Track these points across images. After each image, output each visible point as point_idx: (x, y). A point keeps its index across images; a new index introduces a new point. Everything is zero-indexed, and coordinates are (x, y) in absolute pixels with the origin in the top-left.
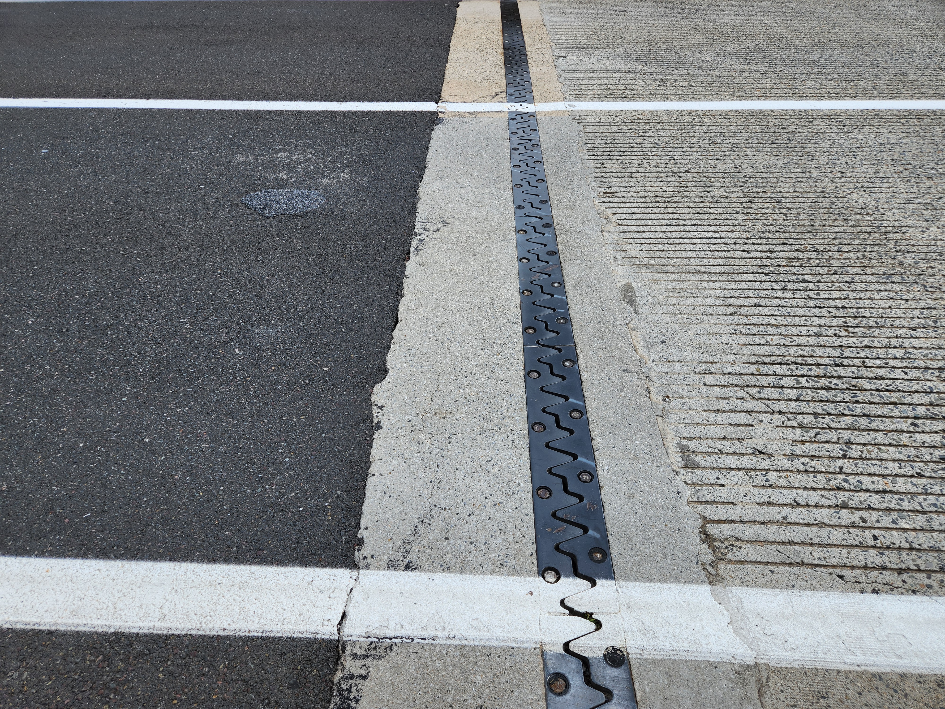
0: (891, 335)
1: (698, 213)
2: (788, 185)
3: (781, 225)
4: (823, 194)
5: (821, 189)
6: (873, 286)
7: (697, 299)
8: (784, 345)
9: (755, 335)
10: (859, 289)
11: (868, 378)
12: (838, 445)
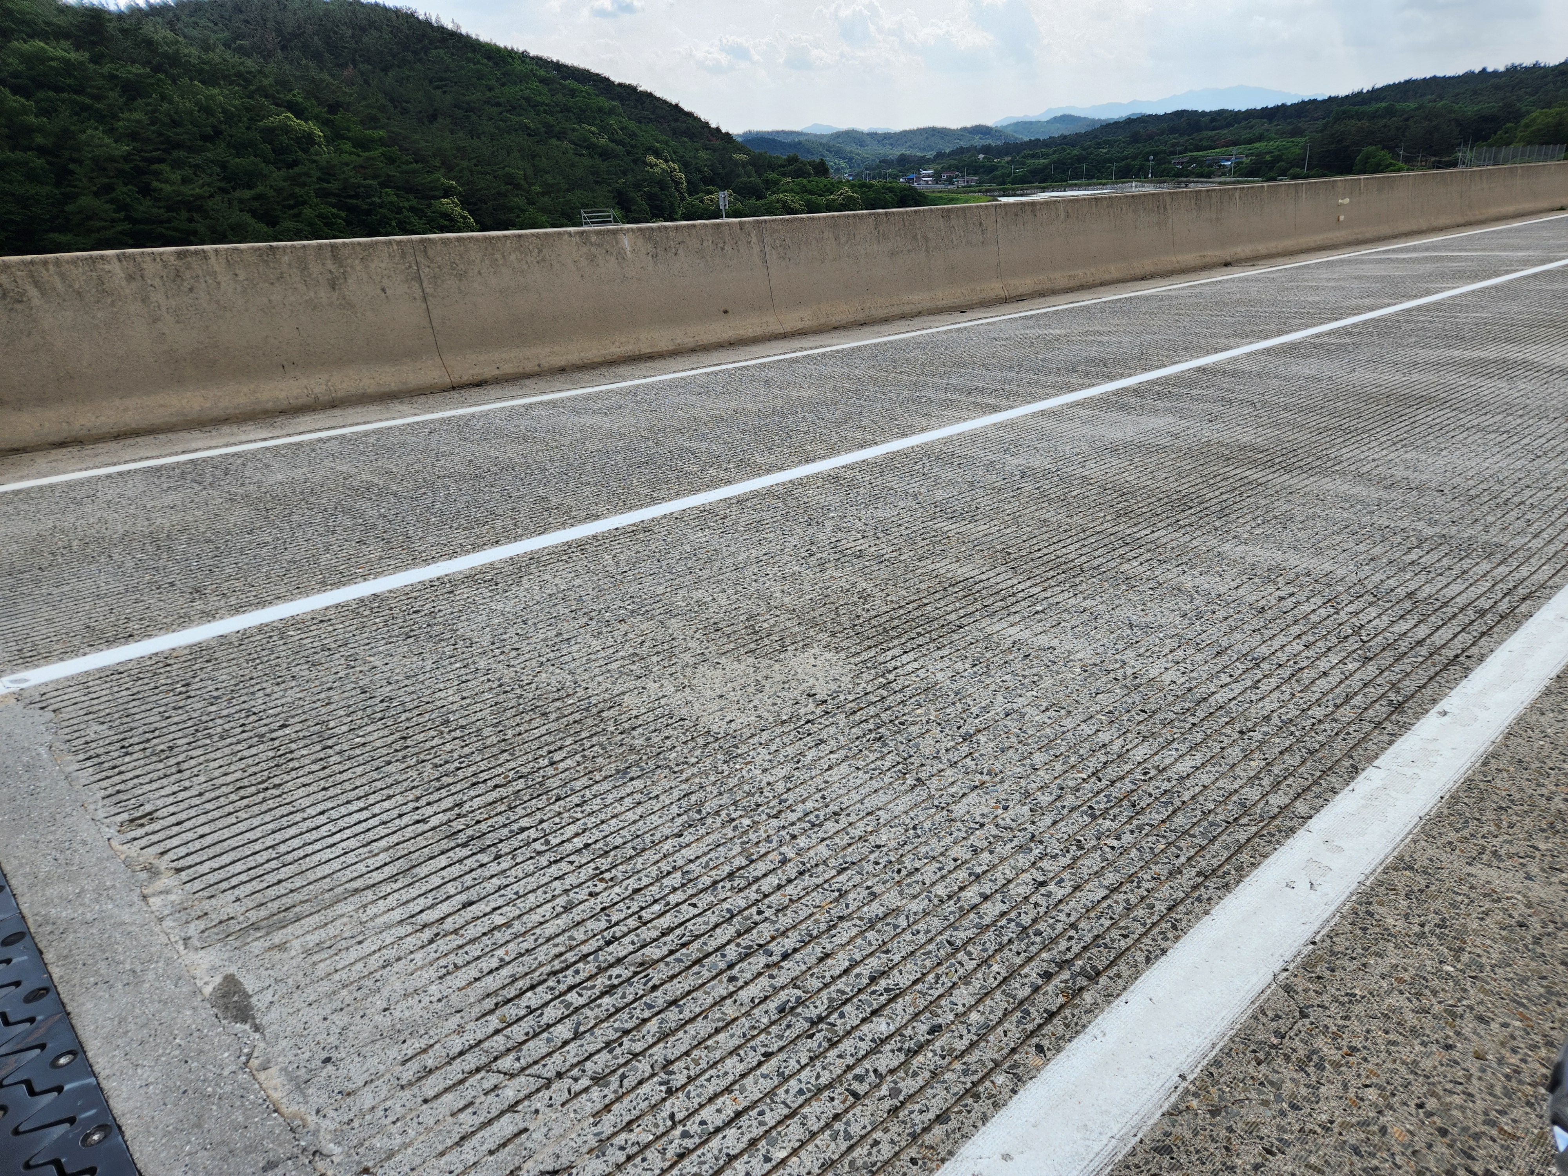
0: (657, 857)
1: (324, 789)
2: (450, 692)
3: (460, 757)
4: (502, 689)
6: (611, 796)
7: (365, 944)
8: (527, 951)
9: (479, 958)
10: (596, 808)
11: (655, 940)
12: (655, 1079)
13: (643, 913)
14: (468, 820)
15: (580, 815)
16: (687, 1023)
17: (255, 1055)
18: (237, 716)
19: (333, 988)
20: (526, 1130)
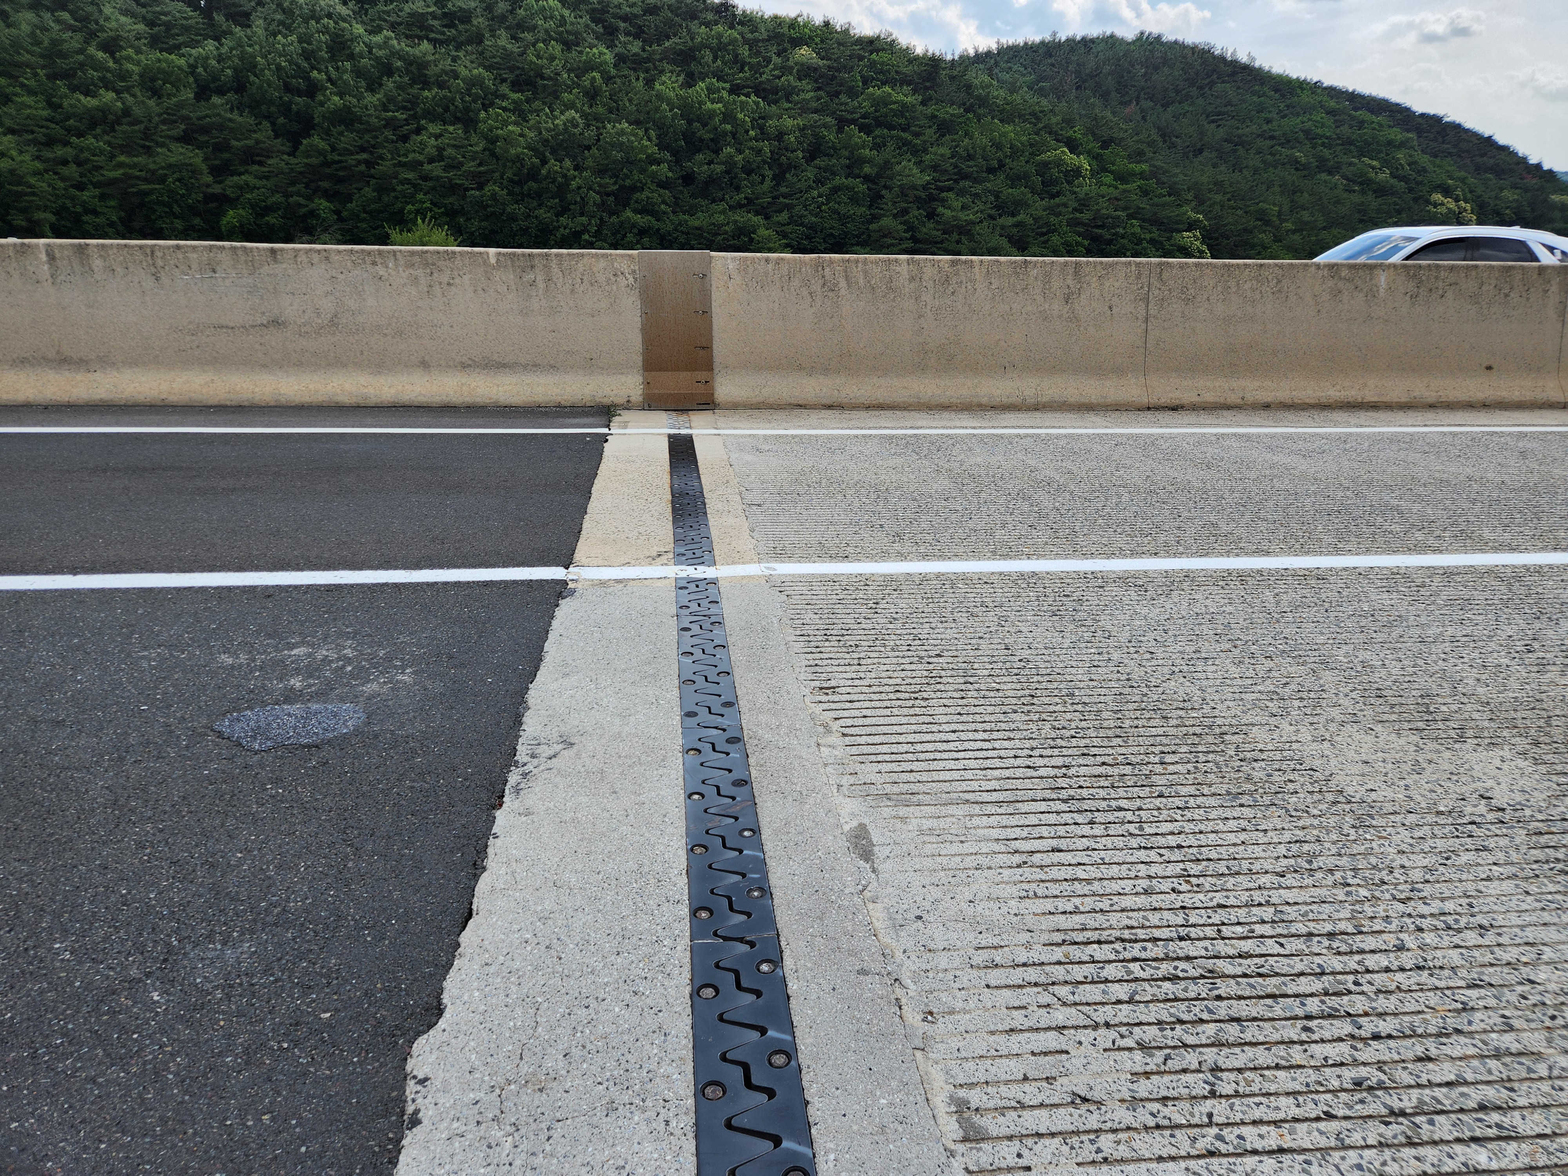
0: (1251, 885)
1: (959, 714)
2: (1081, 671)
3: (1077, 728)
4: (1129, 683)
5: (1125, 677)
6: (1216, 813)
7: (965, 845)
8: (1102, 910)
9: (1056, 897)
10: (1197, 817)
11: (1229, 957)
12: (1201, 1075)
13: (1223, 928)
14: (1072, 782)
15: (1179, 818)
16: (1246, 1044)
17: (869, 888)
18: (906, 637)
19: (935, 866)
20: (1067, 1052)
